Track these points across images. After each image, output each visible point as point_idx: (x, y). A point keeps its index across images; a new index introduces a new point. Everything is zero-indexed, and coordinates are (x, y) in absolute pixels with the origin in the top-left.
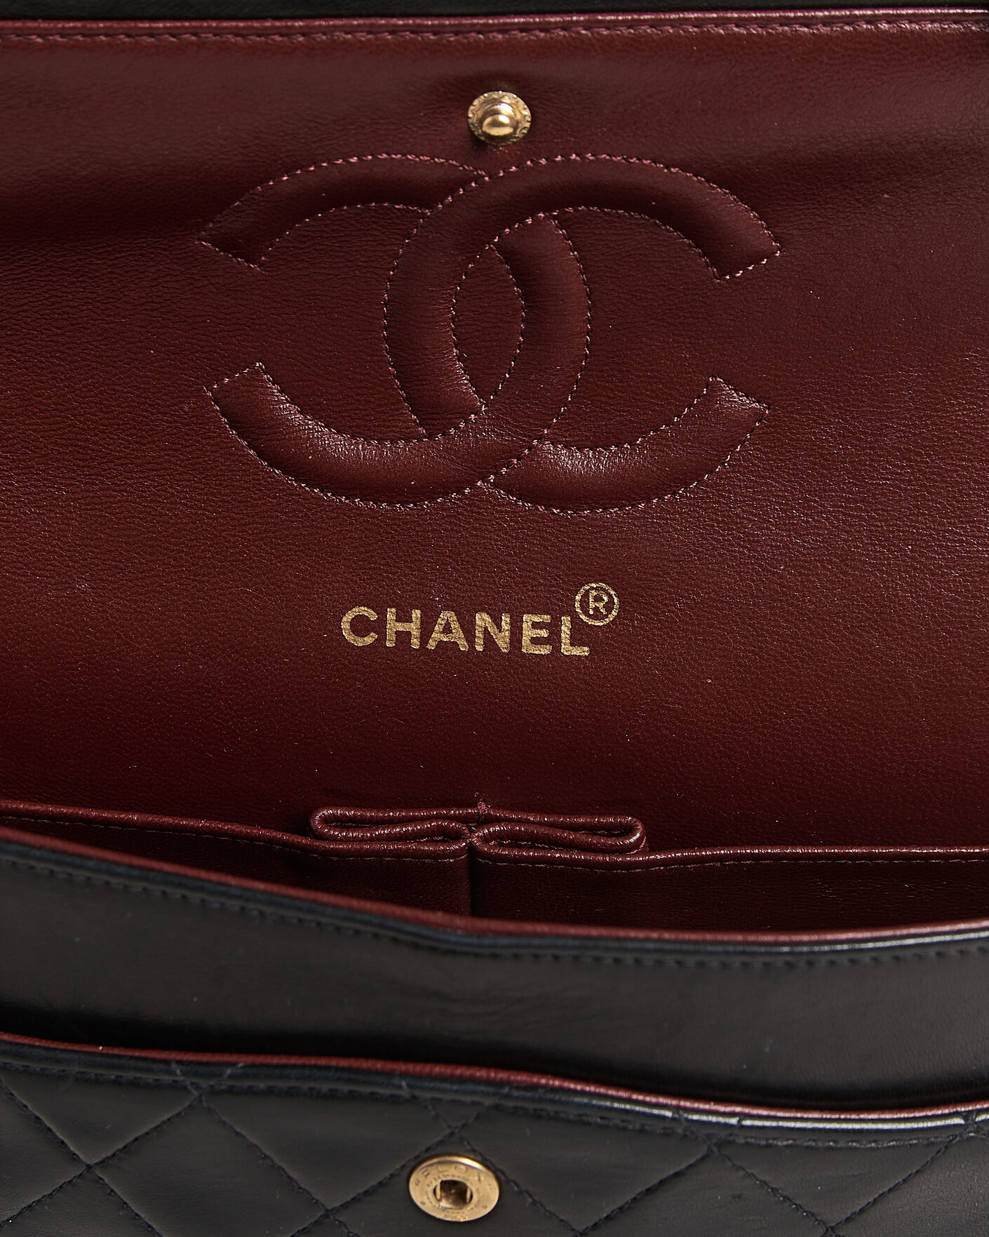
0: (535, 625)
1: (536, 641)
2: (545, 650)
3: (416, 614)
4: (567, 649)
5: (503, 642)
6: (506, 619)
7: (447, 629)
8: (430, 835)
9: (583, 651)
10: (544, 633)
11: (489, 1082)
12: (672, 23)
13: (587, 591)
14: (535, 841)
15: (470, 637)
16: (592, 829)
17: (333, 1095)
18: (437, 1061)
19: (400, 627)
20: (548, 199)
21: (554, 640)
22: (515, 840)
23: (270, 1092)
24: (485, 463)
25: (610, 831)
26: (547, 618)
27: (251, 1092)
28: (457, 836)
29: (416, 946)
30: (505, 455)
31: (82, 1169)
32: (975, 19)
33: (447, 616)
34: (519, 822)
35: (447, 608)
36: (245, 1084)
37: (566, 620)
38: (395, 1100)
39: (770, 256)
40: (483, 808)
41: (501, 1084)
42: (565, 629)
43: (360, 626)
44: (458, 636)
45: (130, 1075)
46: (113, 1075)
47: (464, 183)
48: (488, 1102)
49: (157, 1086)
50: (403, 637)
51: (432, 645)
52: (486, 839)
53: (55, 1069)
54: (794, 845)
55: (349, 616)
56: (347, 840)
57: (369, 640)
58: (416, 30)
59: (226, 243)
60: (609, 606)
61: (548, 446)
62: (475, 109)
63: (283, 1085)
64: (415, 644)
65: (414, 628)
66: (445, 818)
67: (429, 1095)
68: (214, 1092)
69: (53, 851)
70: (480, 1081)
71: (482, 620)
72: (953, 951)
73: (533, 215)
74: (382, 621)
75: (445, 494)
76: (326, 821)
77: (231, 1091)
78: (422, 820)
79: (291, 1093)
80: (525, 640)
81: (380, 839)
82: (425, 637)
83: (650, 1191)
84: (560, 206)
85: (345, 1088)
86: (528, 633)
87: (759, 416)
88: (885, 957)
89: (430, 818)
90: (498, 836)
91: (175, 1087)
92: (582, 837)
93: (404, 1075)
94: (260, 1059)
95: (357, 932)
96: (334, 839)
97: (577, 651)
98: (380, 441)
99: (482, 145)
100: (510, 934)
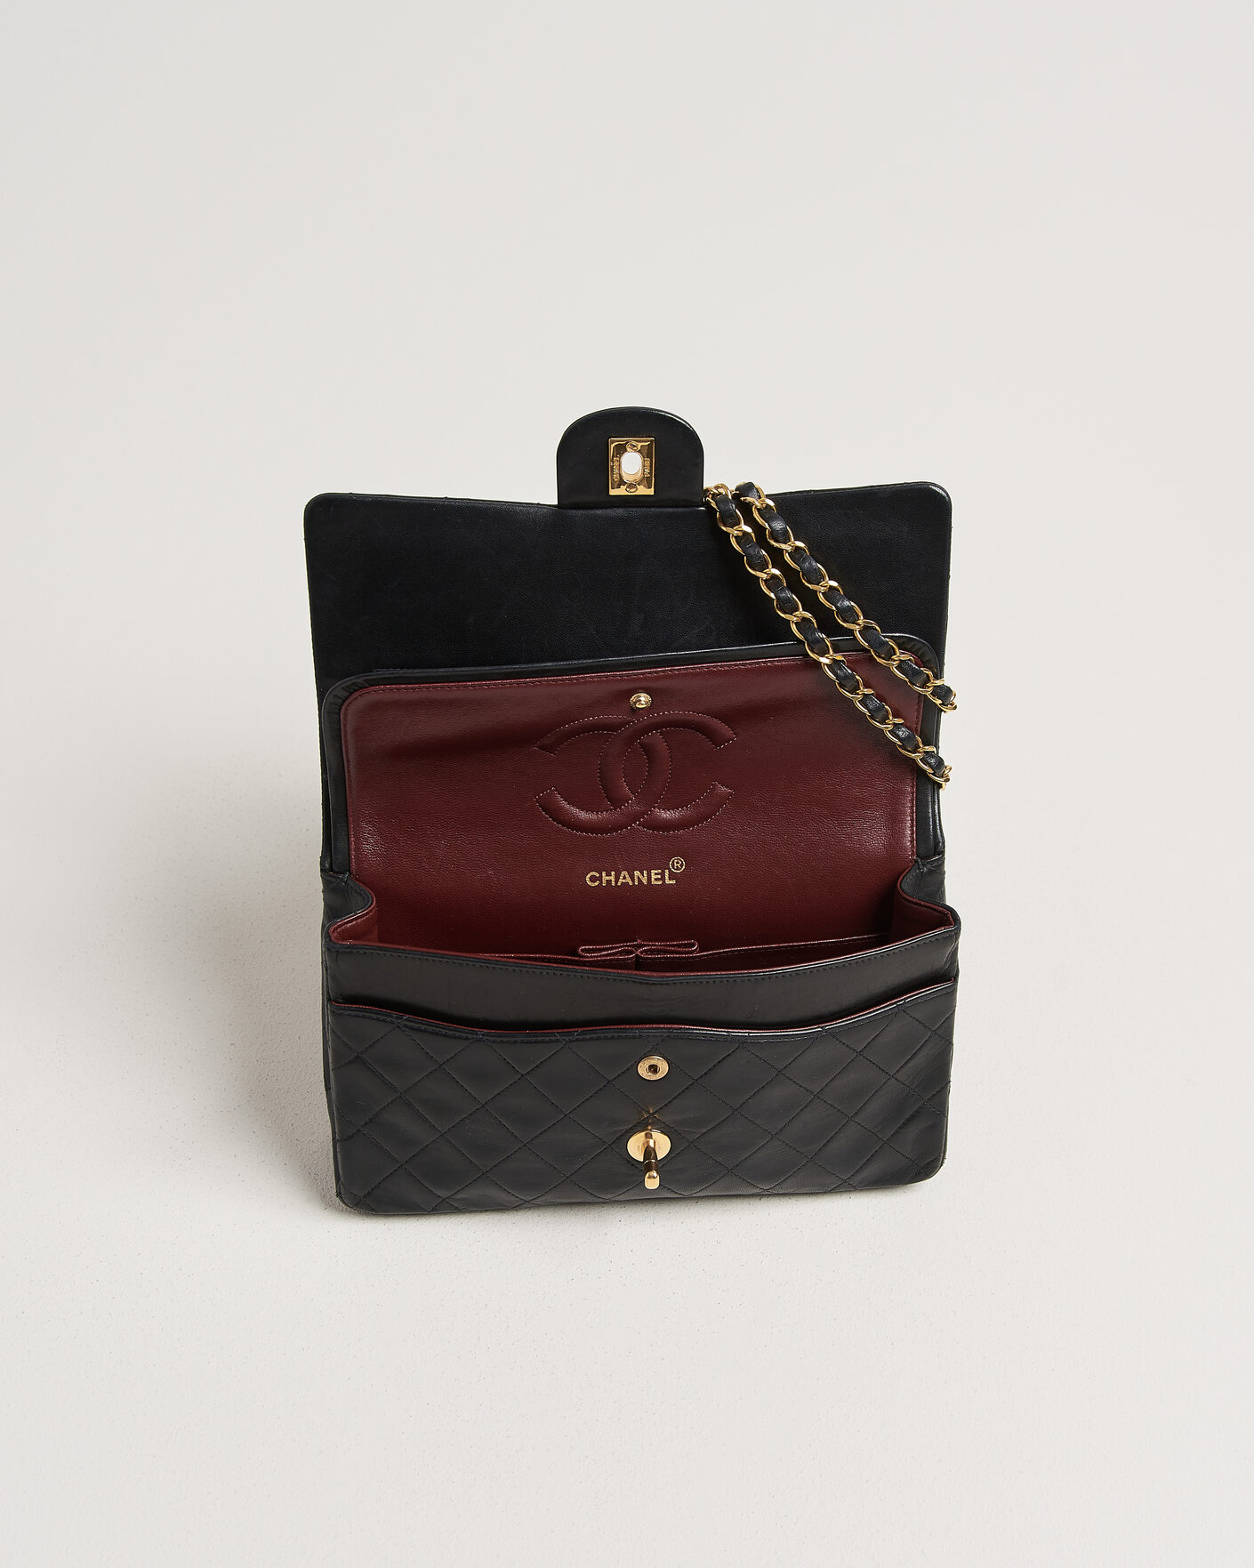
0: (656, 874)
1: (656, 879)
2: (660, 883)
3: (613, 873)
4: (668, 882)
5: (645, 882)
6: (645, 872)
7: (624, 878)
8: (620, 953)
9: (673, 882)
10: (659, 877)
11: (666, 1028)
12: (699, 668)
13: (673, 861)
14: (659, 952)
15: (633, 880)
16: (679, 946)
17: (613, 1038)
18: (647, 1024)
19: (608, 878)
20: (657, 726)
21: (663, 878)
22: (652, 952)
23: (590, 1039)
24: (635, 817)
25: (685, 946)
26: (660, 871)
27: (584, 1040)
28: (631, 952)
29: (641, 983)
30: (642, 814)
31: (520, 1076)
32: (799, 660)
33: (624, 873)
34: (653, 945)
35: (624, 870)
36: (581, 1037)
37: (667, 871)
38: (634, 1037)
39: (733, 740)
40: (639, 941)
41: (669, 1028)
42: (667, 874)
43: (593, 879)
44: (628, 880)
45: (540, 1039)
46: (534, 1039)
47: (628, 723)
48: (665, 1035)
49: (550, 1041)
50: (609, 882)
51: (619, 884)
52: (641, 952)
53: (513, 1040)
54: (753, 945)
55: (589, 876)
56: (591, 957)
57: (596, 884)
58: (613, 676)
59: (543, 748)
60: (682, 866)
61: (657, 810)
62: (633, 698)
63: (595, 1036)
64: (613, 884)
65: (612, 878)
66: (626, 946)
67: (646, 1034)
68: (570, 1041)
69: (514, 963)
70: (662, 1028)
71: (637, 873)
72: (815, 970)
73: (652, 732)
74: (601, 876)
75: (621, 829)
76: (582, 950)
77: (577, 1040)
78: (618, 947)
79: (598, 1039)
80: (653, 879)
81: (604, 955)
82: (616, 881)
83: (719, 1062)
84: (661, 728)
85: (617, 1035)
86: (653, 877)
87: (731, 794)
88: (794, 974)
89: (621, 947)
90: (646, 951)
91: (557, 1041)
92: (676, 949)
93: (636, 1029)
94: (585, 1029)
95: (621, 980)
96: (587, 957)
97: (671, 882)
98: (597, 812)
99: (635, 711)
100: (672, 976)
